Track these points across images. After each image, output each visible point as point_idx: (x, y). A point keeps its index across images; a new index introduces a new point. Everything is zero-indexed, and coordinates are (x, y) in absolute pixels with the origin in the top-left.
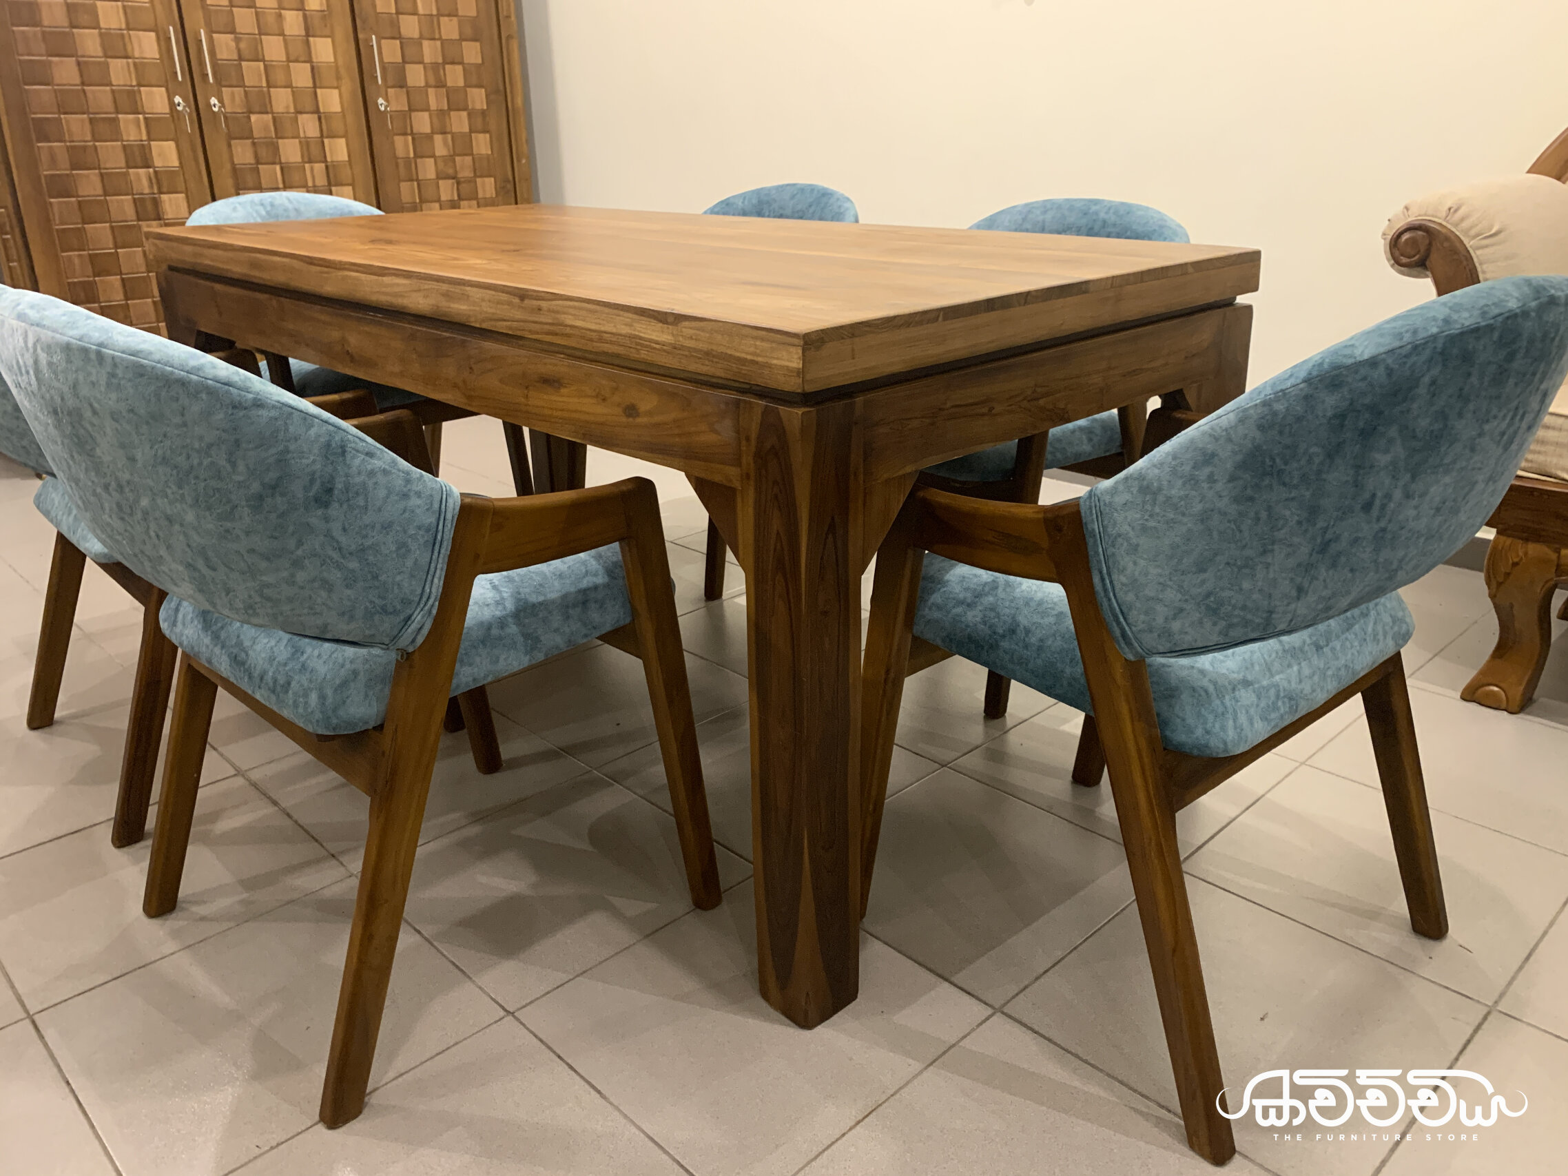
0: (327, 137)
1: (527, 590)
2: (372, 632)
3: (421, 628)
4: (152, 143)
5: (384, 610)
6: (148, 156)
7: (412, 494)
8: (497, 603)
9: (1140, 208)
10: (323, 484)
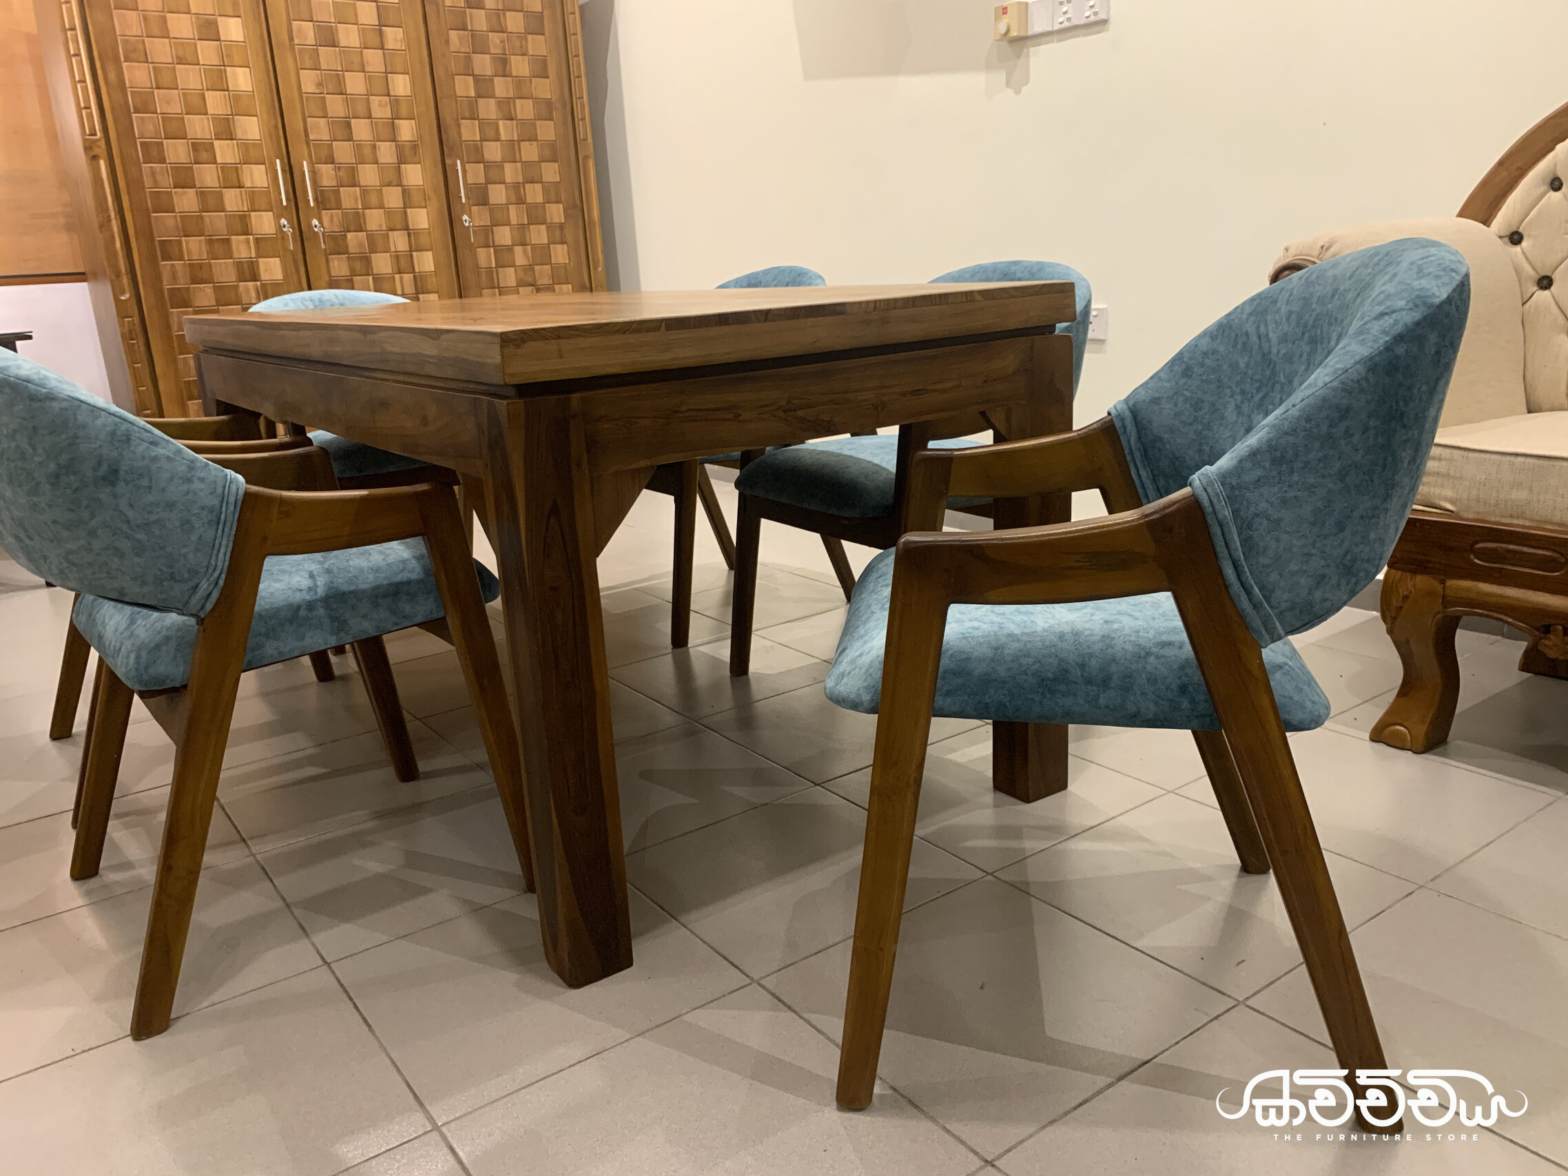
0: (416, 251)
1: (341, 580)
2: (164, 596)
3: (210, 594)
4: (260, 260)
5: (172, 577)
6: (256, 272)
7: (195, 479)
8: (310, 589)
9: (1051, 265)
10: (109, 466)
